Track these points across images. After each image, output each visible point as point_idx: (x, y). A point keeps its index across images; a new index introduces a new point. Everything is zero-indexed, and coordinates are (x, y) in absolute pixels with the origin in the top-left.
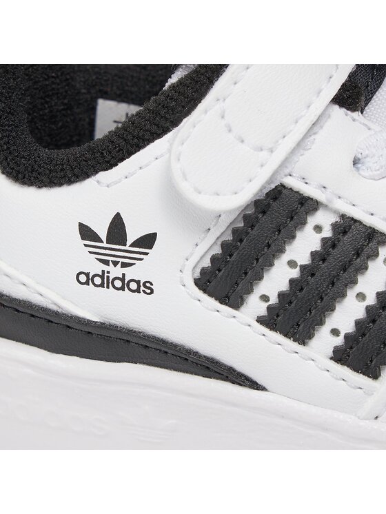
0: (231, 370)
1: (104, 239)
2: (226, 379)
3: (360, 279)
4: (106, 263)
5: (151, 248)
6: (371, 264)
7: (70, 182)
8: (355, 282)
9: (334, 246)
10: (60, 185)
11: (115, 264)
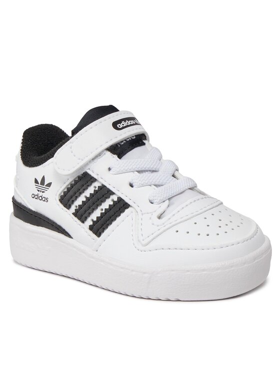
0: (64, 230)
1: (40, 183)
2: (63, 233)
3: (103, 204)
4: (39, 191)
5: (49, 187)
6: (107, 200)
7: (36, 166)
8: (101, 205)
9: (101, 189)
10: (34, 167)
11: (41, 191)
